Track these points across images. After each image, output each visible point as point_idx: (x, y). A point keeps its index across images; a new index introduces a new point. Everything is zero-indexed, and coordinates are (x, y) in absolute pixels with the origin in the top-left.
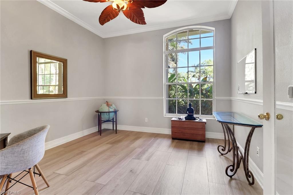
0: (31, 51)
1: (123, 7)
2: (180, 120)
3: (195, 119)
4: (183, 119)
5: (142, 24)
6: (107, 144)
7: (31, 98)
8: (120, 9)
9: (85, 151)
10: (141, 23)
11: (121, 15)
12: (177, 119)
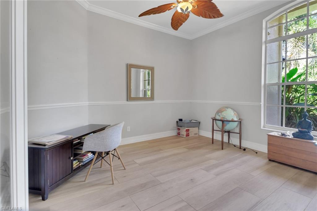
0: (127, 64)
1: (187, 8)
2: (283, 136)
3: (311, 138)
4: (289, 136)
5: (219, 17)
6: (184, 148)
7: (127, 101)
8: (184, 11)
9: (162, 150)
10: (216, 16)
11: (192, 15)
12: (278, 134)
